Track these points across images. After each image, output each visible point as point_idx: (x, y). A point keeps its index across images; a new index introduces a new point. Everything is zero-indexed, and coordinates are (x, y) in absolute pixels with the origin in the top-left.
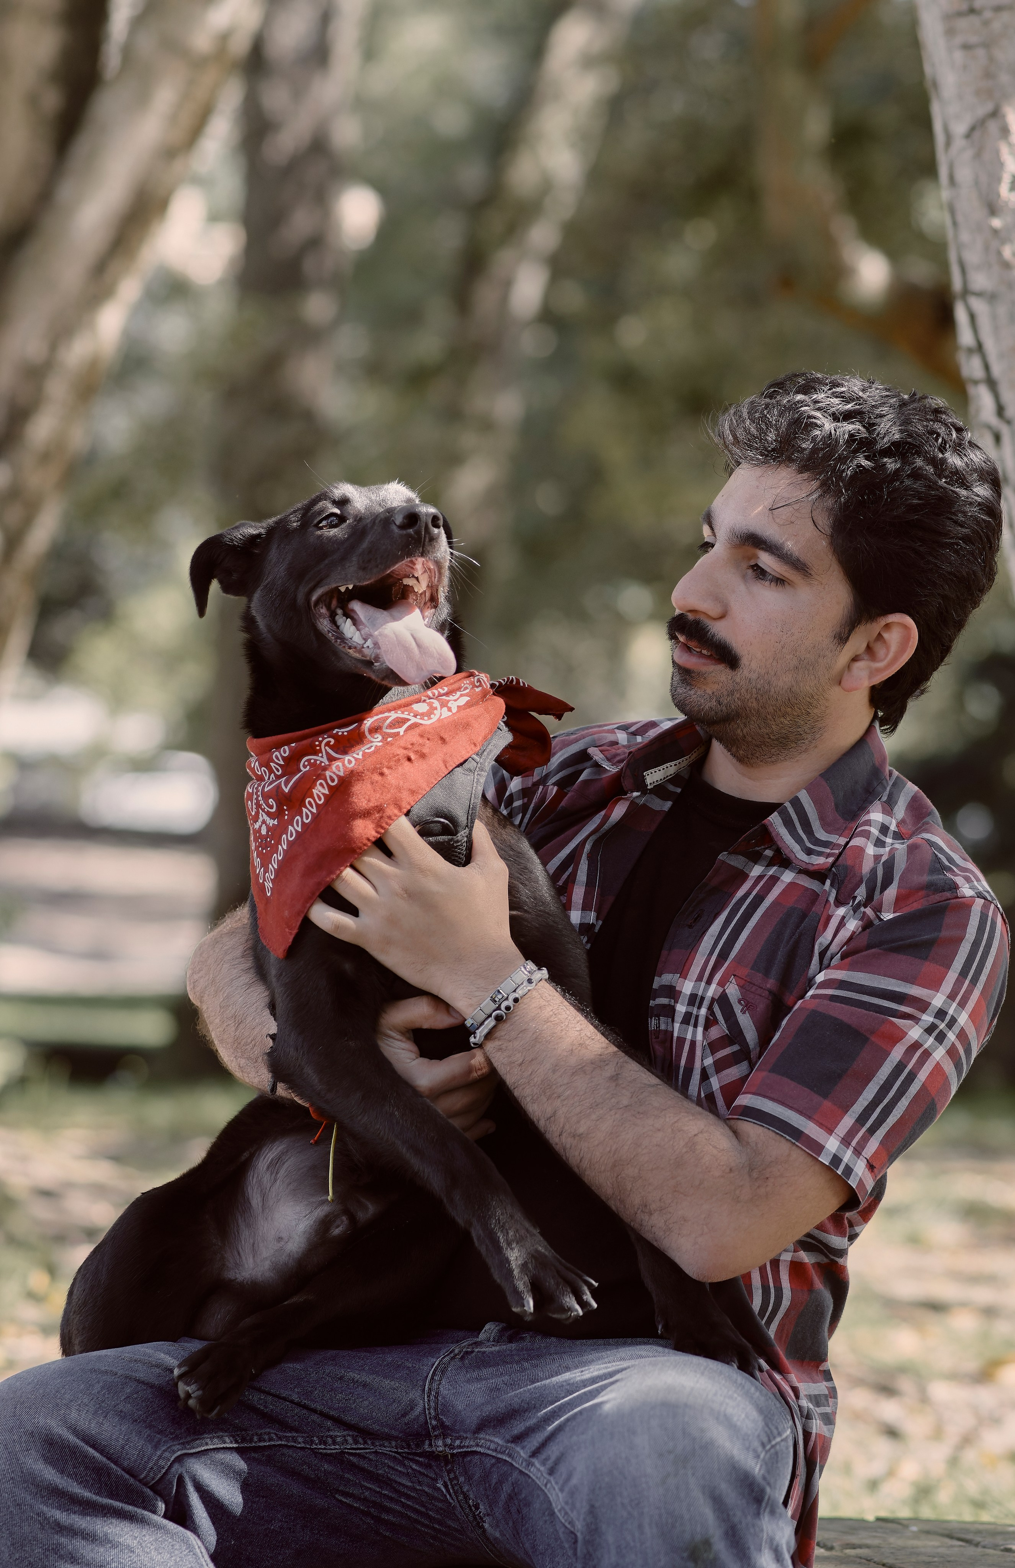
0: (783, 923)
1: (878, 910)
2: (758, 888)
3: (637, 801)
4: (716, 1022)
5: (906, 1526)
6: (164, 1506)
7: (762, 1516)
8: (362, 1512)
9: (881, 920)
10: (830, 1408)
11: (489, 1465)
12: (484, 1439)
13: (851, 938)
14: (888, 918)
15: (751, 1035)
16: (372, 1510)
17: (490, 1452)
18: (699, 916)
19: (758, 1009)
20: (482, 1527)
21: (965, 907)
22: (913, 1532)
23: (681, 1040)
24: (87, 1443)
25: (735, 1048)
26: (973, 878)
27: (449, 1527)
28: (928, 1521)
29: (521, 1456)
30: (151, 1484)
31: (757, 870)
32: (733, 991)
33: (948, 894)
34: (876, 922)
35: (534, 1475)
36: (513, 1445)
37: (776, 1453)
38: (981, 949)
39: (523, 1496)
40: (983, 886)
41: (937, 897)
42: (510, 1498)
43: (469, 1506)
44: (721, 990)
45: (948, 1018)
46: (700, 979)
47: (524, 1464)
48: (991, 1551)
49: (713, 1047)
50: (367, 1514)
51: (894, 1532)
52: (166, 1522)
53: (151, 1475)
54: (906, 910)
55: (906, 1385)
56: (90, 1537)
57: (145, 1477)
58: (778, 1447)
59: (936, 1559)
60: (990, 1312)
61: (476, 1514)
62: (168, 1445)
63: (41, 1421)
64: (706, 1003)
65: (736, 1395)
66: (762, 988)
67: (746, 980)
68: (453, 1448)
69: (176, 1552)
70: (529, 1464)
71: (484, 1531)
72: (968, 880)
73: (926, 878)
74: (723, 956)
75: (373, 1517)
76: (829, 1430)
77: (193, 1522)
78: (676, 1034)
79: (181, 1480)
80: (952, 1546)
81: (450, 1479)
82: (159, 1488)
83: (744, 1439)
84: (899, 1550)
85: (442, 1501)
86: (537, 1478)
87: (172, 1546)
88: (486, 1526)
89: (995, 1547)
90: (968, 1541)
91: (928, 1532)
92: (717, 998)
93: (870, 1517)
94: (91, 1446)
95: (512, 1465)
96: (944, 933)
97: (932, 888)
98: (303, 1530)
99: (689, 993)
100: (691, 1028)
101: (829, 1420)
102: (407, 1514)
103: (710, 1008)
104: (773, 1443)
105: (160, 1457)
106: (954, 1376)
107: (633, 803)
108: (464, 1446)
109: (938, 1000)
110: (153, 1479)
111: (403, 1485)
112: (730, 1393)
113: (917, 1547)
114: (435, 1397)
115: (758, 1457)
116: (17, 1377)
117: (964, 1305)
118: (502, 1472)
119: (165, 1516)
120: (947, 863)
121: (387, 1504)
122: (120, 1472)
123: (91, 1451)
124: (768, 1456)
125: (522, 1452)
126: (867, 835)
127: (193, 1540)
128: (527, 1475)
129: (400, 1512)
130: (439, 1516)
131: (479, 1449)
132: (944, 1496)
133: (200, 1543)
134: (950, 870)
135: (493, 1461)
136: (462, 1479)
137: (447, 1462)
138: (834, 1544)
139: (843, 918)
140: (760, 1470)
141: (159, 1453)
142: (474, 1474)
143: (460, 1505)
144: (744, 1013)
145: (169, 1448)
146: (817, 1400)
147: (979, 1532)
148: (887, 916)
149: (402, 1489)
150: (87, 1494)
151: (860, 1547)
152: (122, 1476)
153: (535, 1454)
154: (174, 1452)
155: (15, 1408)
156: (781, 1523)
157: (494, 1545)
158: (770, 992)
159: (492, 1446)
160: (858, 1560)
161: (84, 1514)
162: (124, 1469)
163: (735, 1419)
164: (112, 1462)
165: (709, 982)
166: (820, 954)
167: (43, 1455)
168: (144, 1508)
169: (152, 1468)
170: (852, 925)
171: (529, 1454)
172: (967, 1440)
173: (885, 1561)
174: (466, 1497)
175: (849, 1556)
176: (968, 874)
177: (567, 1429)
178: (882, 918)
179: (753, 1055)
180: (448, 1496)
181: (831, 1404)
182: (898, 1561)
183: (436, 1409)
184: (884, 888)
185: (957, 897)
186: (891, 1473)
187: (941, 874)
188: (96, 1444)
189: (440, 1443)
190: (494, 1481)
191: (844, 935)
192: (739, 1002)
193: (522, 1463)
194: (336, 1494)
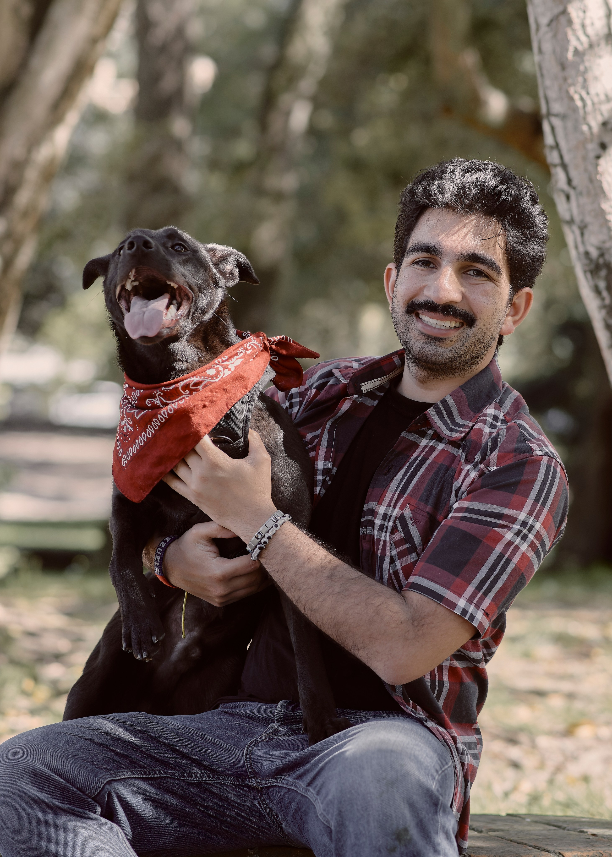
0: (437, 473)
1: (487, 465)
2: (424, 453)
3: (357, 400)
4: (397, 530)
5: (524, 819)
6: (100, 809)
7: (438, 814)
8: (212, 816)
9: (489, 471)
10: (478, 750)
11: (283, 793)
12: (280, 778)
13: (472, 482)
14: (493, 470)
15: (417, 538)
16: (218, 815)
17: (284, 786)
18: (391, 469)
19: (421, 523)
20: (281, 827)
21: (538, 461)
22: (528, 822)
23: (379, 540)
24: (56, 774)
25: (409, 545)
26: (542, 445)
27: (262, 827)
28: (536, 815)
29: (302, 787)
30: (93, 797)
31: (424, 442)
32: (407, 513)
33: (527, 454)
34: (487, 472)
35: (310, 796)
36: (297, 781)
37: (445, 775)
38: (547, 485)
39: (304, 809)
40: (549, 449)
41: (521, 456)
42: (296, 811)
43: (273, 815)
44: (401, 512)
45: (528, 526)
46: (389, 505)
47: (304, 790)
48: (572, 832)
49: (397, 544)
50: (215, 818)
51: (517, 822)
52: (101, 818)
53: (93, 791)
54: (504, 465)
55: (523, 738)
56: (59, 827)
57: (89, 793)
58: (446, 771)
59: (541, 837)
60: (571, 696)
61: (277, 819)
62: (103, 775)
63: (30, 761)
64: (392, 519)
65: (420, 744)
66: (423, 511)
67: (415, 507)
68: (261, 784)
69: (108, 836)
70: (307, 790)
71: (282, 829)
72: (539, 446)
73: (515, 445)
74: (403, 492)
75: (218, 819)
76: (476, 763)
77: (117, 818)
78: (375, 537)
79: (110, 795)
80: (550, 830)
81: (261, 801)
82: (97, 799)
83: (425, 769)
84: (520, 832)
85: (256, 812)
86: (311, 797)
87: (105, 832)
88: (283, 826)
89: (574, 830)
90: (559, 827)
91: (536, 822)
92: (398, 516)
93: (503, 814)
94: (58, 776)
95: (297, 792)
96: (525, 477)
97: (517, 451)
98: (179, 825)
99: (383, 513)
100: (384, 533)
101: (476, 757)
102: (238, 819)
103: (395, 522)
104: (443, 769)
105: (98, 781)
106: (551, 733)
107: (354, 401)
108: (268, 783)
109: (522, 516)
110: (94, 794)
111: (235, 802)
112: (417, 742)
113: (530, 831)
114: (250, 756)
115: (434, 779)
116: (16, 738)
117: (555, 692)
118: (291, 796)
119: (101, 815)
120: (528, 437)
121: (226, 812)
122: (75, 789)
123: (58, 778)
124: (440, 777)
125: (302, 784)
126: (484, 422)
127: (117, 829)
128: (306, 796)
129: (234, 817)
130: (256, 821)
131: (277, 784)
132: (546, 802)
133: (121, 831)
134: (529, 440)
135: (286, 790)
136: (268, 801)
137: (259, 792)
138: (483, 829)
139: (469, 470)
140: (435, 786)
141: (97, 779)
142: (274, 799)
143: (268, 815)
144: (413, 525)
145: (103, 776)
146: (469, 746)
147: (565, 822)
148: (493, 468)
149: (234, 804)
150: (56, 803)
151: (498, 830)
152: (76, 792)
153: (309, 784)
154: (106, 778)
155: (15, 754)
156: (450, 817)
157: (288, 837)
158: (428, 513)
159: (286, 782)
160: (497, 838)
161: (54, 814)
162: (77, 788)
163: (420, 757)
164: (70, 784)
165: (394, 507)
166: (456, 491)
167: (31, 781)
168: (89, 811)
169: (93, 788)
170: (473, 474)
171: (306, 785)
172: (559, 769)
173: (512, 839)
174: (271, 811)
175: (492, 836)
176: (540, 442)
177: (326, 768)
178: (490, 470)
179: (419, 549)
180: (261, 809)
181: (478, 748)
182: (519, 839)
183: (250, 762)
184: (491, 452)
185: (533, 456)
186: (515, 789)
187: (524, 443)
188: (61, 774)
189: (254, 781)
190: (286, 802)
191: (468, 481)
192: (411, 519)
193: (302, 790)
194: (197, 805)
